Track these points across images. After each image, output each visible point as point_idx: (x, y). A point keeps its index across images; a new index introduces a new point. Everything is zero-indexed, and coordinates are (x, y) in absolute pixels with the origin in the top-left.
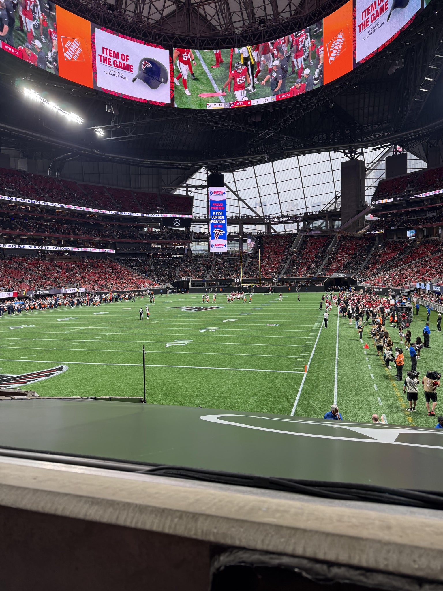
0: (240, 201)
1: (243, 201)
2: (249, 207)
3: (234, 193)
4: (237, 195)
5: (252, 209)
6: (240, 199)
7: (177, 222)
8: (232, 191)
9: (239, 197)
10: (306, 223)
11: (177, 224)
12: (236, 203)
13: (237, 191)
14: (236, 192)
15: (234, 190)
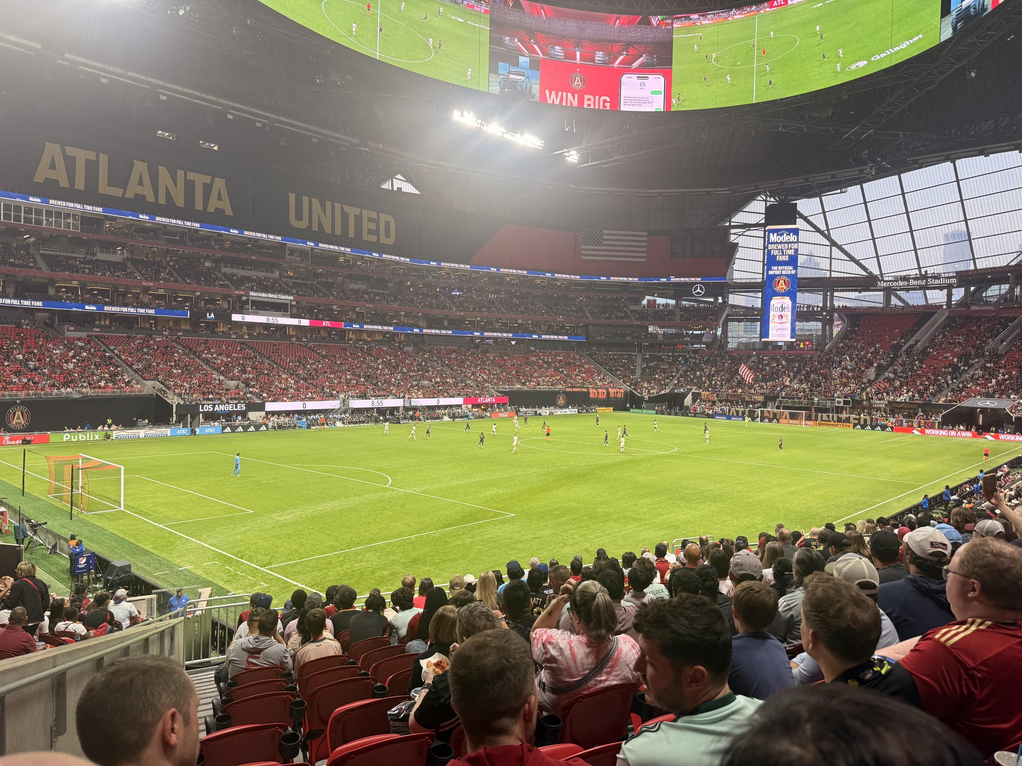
0: (834, 248)
1: (840, 248)
2: (852, 259)
3: (822, 233)
4: (828, 237)
5: (857, 262)
6: (833, 244)
7: (698, 290)
8: (818, 230)
9: (832, 240)
10: (972, 288)
11: (699, 293)
12: (825, 251)
13: (828, 230)
14: (826, 232)
15: (823, 227)
